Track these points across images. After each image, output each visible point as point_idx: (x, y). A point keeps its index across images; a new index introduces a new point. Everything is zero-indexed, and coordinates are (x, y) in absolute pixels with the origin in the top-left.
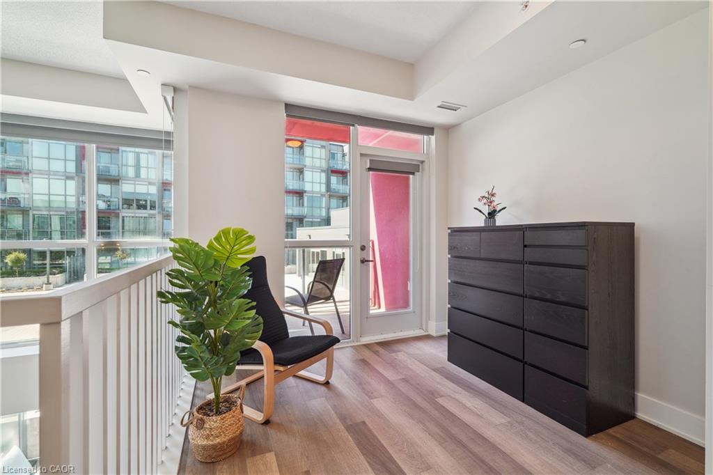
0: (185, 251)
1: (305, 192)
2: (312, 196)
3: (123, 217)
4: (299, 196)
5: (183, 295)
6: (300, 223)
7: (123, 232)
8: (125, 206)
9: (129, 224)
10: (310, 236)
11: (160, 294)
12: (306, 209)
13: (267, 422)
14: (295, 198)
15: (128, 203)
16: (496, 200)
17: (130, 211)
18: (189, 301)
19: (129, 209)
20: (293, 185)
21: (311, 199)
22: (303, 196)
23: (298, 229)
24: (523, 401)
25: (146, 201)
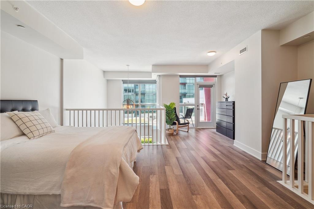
1: (187, 83)
2: (190, 85)
4: (184, 85)
6: (185, 96)
10: (188, 102)
12: (187, 90)
13: (177, 134)
14: (182, 86)
16: (228, 95)
20: (182, 81)
21: (189, 86)
22: (186, 85)
23: (183, 99)
24: (226, 136)
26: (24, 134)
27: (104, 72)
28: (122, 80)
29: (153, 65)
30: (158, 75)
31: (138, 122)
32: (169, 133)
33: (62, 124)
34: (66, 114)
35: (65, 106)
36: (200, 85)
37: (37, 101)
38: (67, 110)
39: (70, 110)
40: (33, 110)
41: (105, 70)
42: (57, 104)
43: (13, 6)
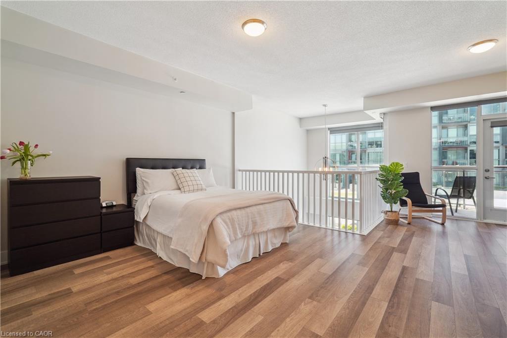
0: (383, 168)
3: (368, 153)
5: (382, 180)
7: (368, 162)
8: (370, 146)
9: (372, 157)
11: (376, 179)
13: (409, 224)
15: (371, 144)
17: (372, 149)
18: (384, 182)
19: (371, 147)
25: (381, 142)
26: (180, 189)
27: (301, 119)
28: (329, 129)
29: (367, 97)
30: (381, 114)
31: (350, 196)
32: (387, 219)
33: (234, 187)
34: (239, 175)
35: (238, 166)
36: (492, 123)
37: (204, 160)
38: (240, 170)
39: (242, 171)
40: (200, 168)
41: (300, 117)
42: (229, 164)
43: (173, 78)
